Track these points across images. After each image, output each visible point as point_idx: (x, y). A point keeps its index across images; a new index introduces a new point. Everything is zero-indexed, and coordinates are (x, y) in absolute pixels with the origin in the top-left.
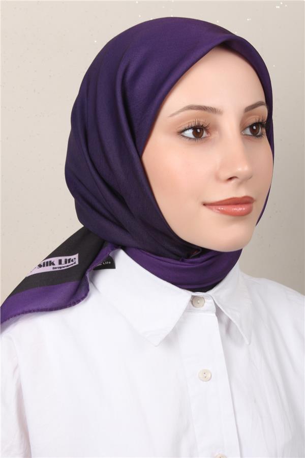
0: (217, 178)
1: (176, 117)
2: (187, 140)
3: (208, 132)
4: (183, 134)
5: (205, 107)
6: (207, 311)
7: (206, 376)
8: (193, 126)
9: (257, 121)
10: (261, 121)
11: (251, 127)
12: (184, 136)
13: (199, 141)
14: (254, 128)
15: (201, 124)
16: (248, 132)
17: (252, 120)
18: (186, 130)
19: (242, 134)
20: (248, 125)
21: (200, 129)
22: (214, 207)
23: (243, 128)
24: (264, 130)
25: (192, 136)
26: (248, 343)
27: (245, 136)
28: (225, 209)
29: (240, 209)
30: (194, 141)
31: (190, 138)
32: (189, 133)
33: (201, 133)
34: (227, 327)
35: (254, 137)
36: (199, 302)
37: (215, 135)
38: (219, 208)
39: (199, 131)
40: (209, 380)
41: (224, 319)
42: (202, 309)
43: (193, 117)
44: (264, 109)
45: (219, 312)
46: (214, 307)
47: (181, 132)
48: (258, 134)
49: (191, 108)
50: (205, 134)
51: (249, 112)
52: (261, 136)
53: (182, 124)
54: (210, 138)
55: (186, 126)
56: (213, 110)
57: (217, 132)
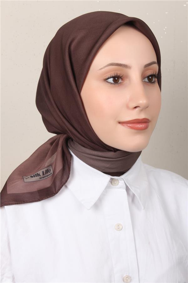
0: (128, 107)
1: (103, 70)
2: (110, 84)
3: (122, 79)
4: (107, 80)
5: (121, 64)
6: (121, 188)
7: (119, 228)
8: (113, 76)
9: (152, 74)
10: (154, 74)
11: (148, 77)
12: (108, 82)
13: (117, 85)
14: (150, 77)
15: (118, 75)
16: (146, 80)
17: (149, 73)
18: (109, 78)
19: (142, 81)
20: (147, 76)
21: (117, 78)
22: (125, 125)
23: (143, 77)
24: (156, 79)
25: (112, 82)
26: (143, 208)
27: (145, 83)
28: (132, 126)
29: (141, 126)
30: (114, 85)
31: (111, 83)
32: (111, 80)
33: (118, 80)
34: (132, 198)
35: (150, 83)
36: (115, 182)
37: (126, 82)
38: (128, 125)
39: (116, 79)
40: (121, 230)
41: (131, 194)
42: (118, 186)
43: (114, 71)
44: (156, 66)
45: (127, 189)
46: (125, 185)
47: (106, 80)
48: (153, 81)
49: (112, 64)
50: (120, 81)
51: (147, 68)
52: (154, 82)
53: (107, 75)
54: (124, 83)
55: (109, 76)
56: (125, 66)
57: (128, 80)
